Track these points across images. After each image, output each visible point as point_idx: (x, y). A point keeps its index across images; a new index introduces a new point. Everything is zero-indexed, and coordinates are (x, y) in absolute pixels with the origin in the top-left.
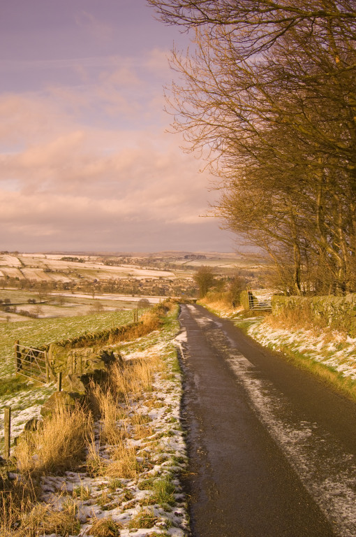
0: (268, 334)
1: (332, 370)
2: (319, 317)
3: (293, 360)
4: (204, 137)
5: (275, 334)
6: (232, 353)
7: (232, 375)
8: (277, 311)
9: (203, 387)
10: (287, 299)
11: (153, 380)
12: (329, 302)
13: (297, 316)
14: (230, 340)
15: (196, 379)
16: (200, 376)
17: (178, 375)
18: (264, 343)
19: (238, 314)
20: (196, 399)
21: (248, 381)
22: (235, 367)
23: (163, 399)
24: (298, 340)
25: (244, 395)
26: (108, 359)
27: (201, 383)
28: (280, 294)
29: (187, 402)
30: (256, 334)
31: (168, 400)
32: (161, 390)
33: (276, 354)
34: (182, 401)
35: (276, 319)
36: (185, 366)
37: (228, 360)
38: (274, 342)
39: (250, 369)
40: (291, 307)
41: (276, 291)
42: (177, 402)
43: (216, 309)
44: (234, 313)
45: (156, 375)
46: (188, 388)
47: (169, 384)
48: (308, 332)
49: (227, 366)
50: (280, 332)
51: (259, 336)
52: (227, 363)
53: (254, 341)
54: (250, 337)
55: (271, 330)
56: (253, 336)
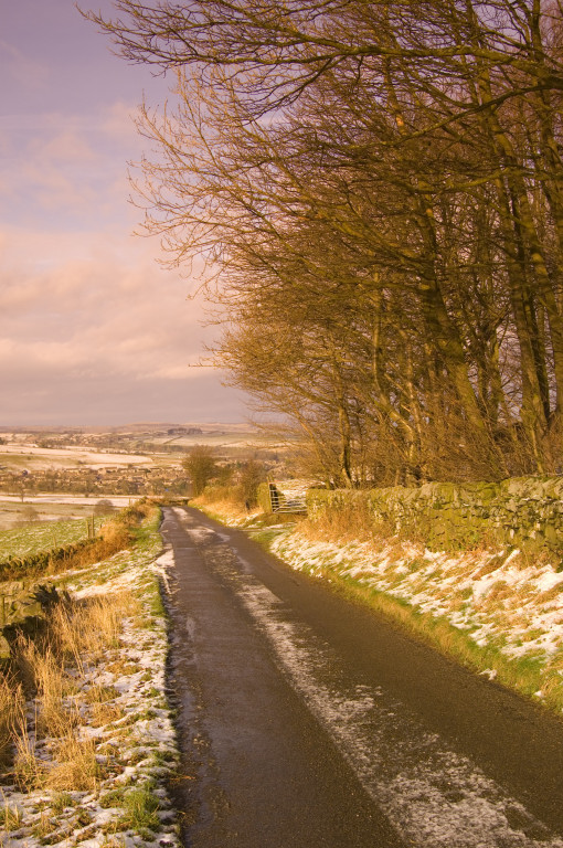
0: (302, 550)
1: (403, 603)
2: (380, 520)
3: (342, 590)
4: (194, 244)
5: (313, 550)
6: (247, 582)
7: (246, 617)
8: (316, 514)
9: (201, 638)
10: (330, 495)
11: (121, 629)
12: (395, 496)
13: (346, 521)
14: (243, 562)
15: (190, 625)
16: (196, 620)
17: (160, 620)
18: (297, 565)
19: (254, 521)
20: (190, 657)
21: (272, 626)
22: (251, 605)
23: (137, 660)
24: (350, 558)
25: (267, 648)
26: (47, 598)
27: (198, 632)
28: (320, 487)
29: (176, 663)
30: (284, 550)
31: (146, 661)
32: (133, 645)
33: (316, 582)
34: (168, 661)
35: (314, 527)
36: (171, 606)
37: (241, 594)
38: (311, 562)
39: (274, 606)
40: (338, 506)
41: (313, 482)
42: (161, 663)
43: (220, 513)
44: (248, 518)
45: (126, 622)
46: (177, 640)
47: (147, 634)
48: (364, 545)
49: (239, 602)
50: (321, 546)
51: (287, 554)
52: (239, 598)
53: (280, 563)
54: (274, 557)
55: (306, 544)
56: (278, 554)
